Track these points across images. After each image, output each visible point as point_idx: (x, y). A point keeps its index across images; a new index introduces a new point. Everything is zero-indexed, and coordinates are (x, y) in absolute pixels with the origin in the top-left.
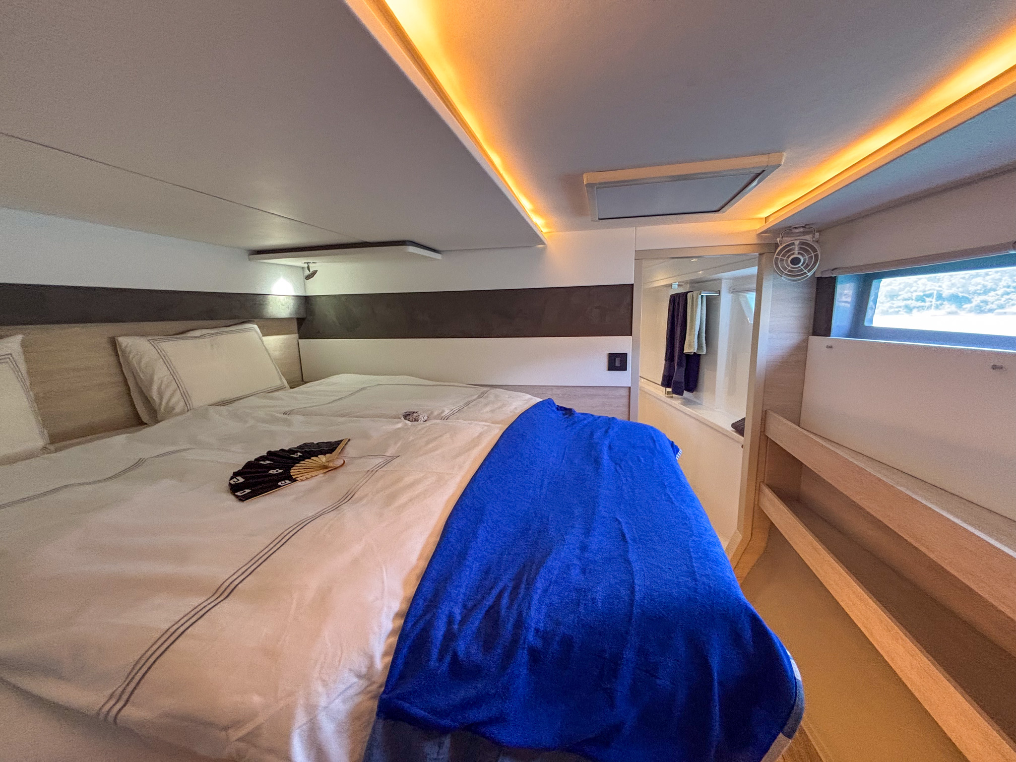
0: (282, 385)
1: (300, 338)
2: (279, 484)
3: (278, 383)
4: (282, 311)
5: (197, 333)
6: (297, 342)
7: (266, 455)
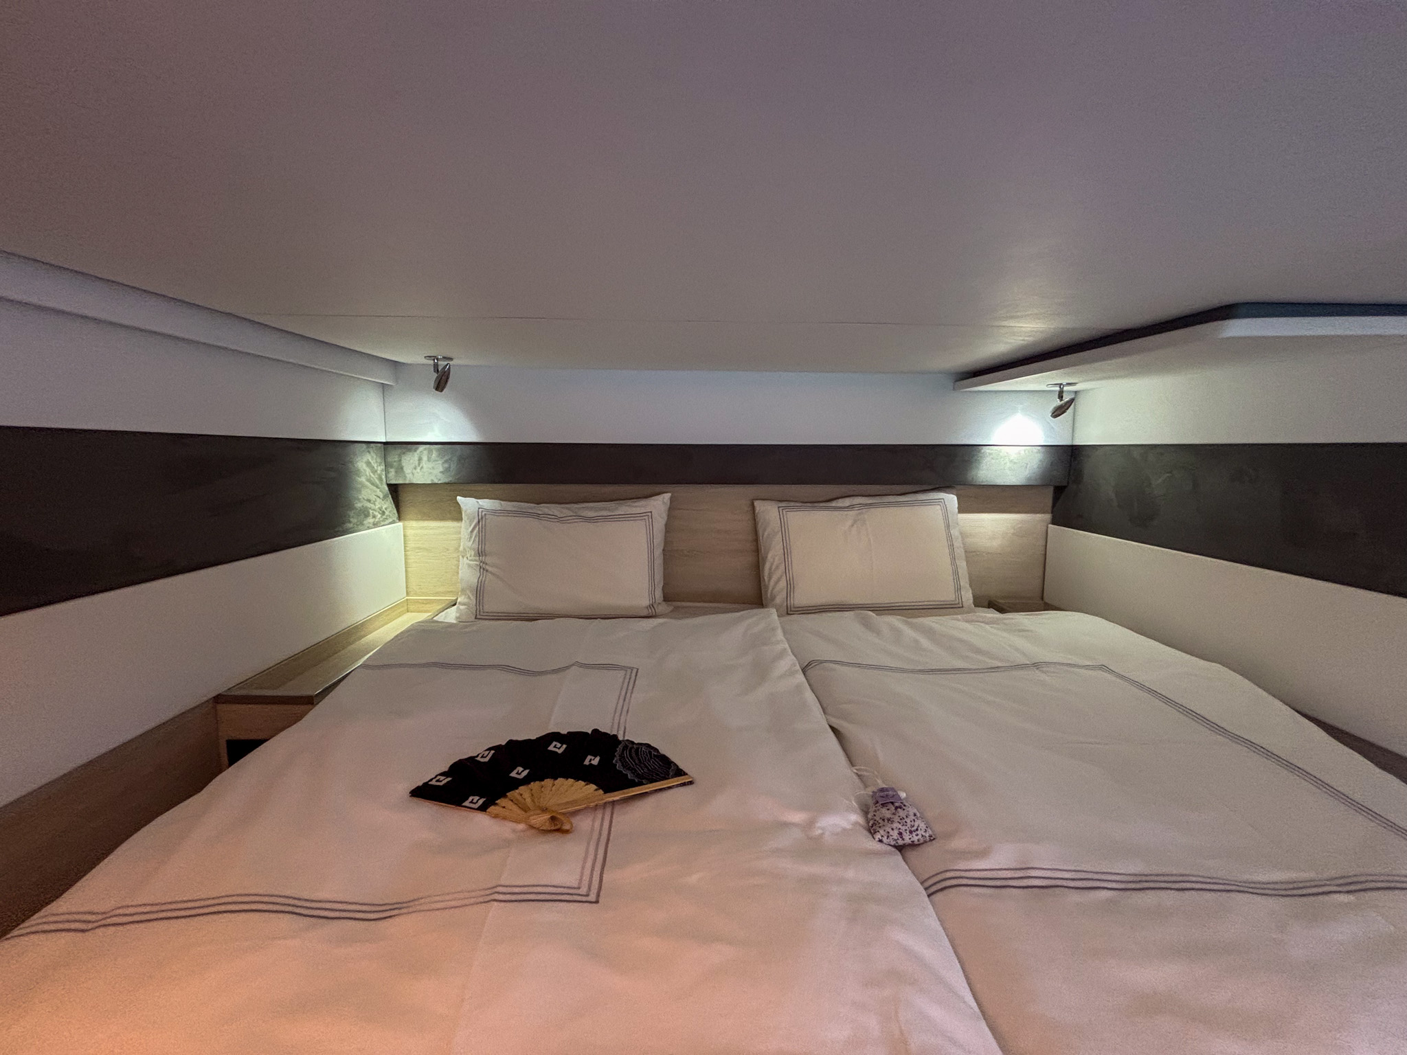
0: (957, 602)
1: (1054, 522)
2: (497, 802)
3: (949, 596)
4: (1009, 472)
5: (847, 502)
6: (1045, 528)
7: (590, 732)
